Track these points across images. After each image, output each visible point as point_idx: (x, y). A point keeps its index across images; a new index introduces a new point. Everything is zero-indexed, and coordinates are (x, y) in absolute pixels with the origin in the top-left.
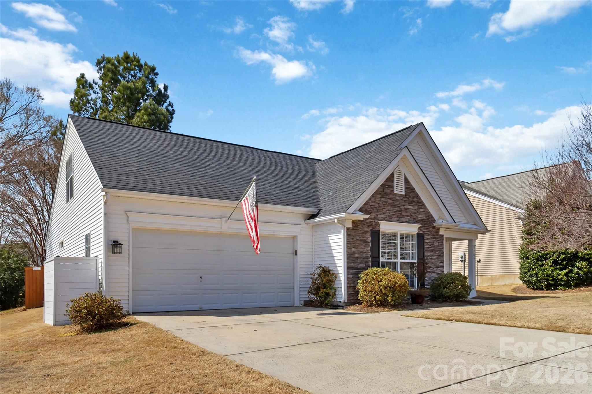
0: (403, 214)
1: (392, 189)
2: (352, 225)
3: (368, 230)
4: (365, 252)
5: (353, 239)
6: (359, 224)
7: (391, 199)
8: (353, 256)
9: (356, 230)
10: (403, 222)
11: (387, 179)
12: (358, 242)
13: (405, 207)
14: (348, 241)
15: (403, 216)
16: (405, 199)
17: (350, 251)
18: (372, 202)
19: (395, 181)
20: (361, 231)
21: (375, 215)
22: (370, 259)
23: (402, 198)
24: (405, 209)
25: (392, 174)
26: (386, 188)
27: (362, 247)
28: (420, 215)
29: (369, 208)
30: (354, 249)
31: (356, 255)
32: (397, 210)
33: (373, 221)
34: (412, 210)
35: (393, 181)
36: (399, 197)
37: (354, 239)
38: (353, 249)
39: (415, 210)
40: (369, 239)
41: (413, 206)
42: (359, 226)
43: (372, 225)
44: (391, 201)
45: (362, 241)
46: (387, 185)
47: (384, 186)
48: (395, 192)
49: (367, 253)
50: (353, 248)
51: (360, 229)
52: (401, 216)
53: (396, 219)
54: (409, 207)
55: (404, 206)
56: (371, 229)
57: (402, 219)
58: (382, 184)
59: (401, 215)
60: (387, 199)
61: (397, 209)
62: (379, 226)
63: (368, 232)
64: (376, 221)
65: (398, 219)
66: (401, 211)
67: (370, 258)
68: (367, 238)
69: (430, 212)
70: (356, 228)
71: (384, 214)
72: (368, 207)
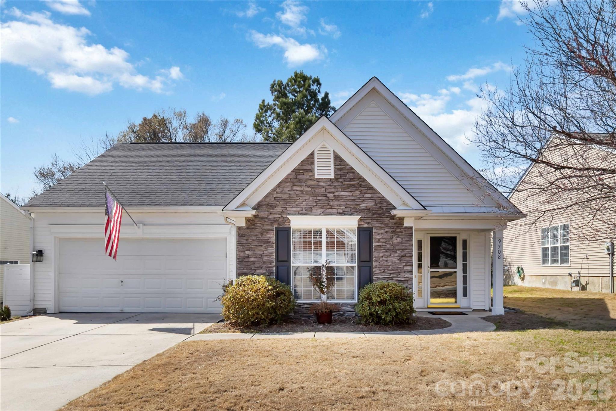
0: (331, 203)
1: (311, 174)
2: (246, 223)
3: (272, 228)
4: (266, 255)
5: (247, 240)
6: (258, 221)
7: (308, 187)
8: (246, 260)
9: (253, 229)
10: (331, 214)
11: (302, 162)
12: (255, 243)
13: (336, 194)
14: (240, 242)
15: (332, 206)
16: (336, 184)
17: (242, 254)
18: (277, 193)
19: (316, 163)
20: (260, 230)
21: (282, 209)
22: (274, 264)
23: (329, 183)
24: (335, 196)
25: (312, 154)
26: (300, 174)
27: (262, 248)
28: (365, 203)
29: (273, 201)
30: (249, 252)
31: (252, 259)
32: (322, 199)
33: (280, 216)
34: (350, 196)
35: (313, 163)
36: (324, 182)
37: (249, 240)
38: (247, 252)
39: (356, 196)
40: (274, 239)
41: (352, 192)
42: (257, 224)
43: (278, 221)
44: (310, 189)
45: (260, 241)
46: (302, 170)
47: (297, 171)
48: (316, 177)
49: (270, 256)
50: (248, 250)
51: (258, 228)
52: (328, 207)
53: (319, 211)
54: (342, 193)
55: (333, 193)
56: (276, 226)
57: (328, 211)
58: (294, 169)
59: (328, 205)
60: (303, 187)
61: (320, 198)
62: (290, 222)
63: (272, 230)
64: (285, 216)
65: (322, 210)
66: (328, 199)
67: (273, 262)
68: (270, 238)
69: (384, 197)
70: (253, 227)
71: (297, 206)
72: (270, 199)
